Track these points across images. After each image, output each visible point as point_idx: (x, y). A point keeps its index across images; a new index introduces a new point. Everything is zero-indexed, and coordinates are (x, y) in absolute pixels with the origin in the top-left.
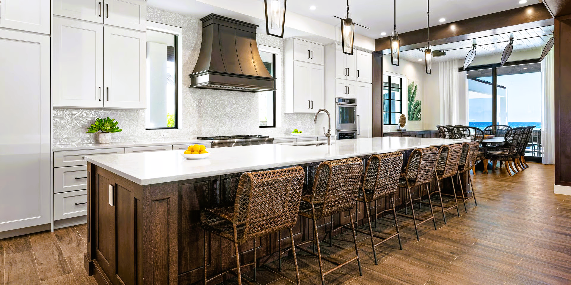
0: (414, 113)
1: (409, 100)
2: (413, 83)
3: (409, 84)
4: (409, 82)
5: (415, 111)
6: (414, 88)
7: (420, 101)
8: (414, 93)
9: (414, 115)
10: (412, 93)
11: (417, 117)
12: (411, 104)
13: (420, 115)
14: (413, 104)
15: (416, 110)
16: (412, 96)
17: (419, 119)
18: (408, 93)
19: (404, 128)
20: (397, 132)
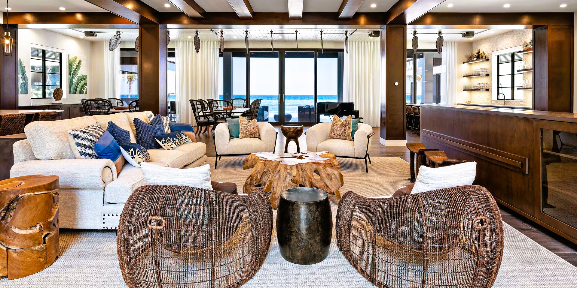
0: (77, 87)
1: (70, 74)
2: (76, 58)
3: (70, 58)
4: (70, 57)
5: (78, 84)
6: (77, 63)
7: (86, 76)
8: (77, 67)
9: (76, 89)
10: (75, 67)
11: (81, 90)
12: (73, 78)
13: (85, 89)
14: (76, 78)
15: (80, 84)
16: (74, 70)
17: (84, 93)
18: (69, 67)
19: (60, 101)
20: (51, 105)
